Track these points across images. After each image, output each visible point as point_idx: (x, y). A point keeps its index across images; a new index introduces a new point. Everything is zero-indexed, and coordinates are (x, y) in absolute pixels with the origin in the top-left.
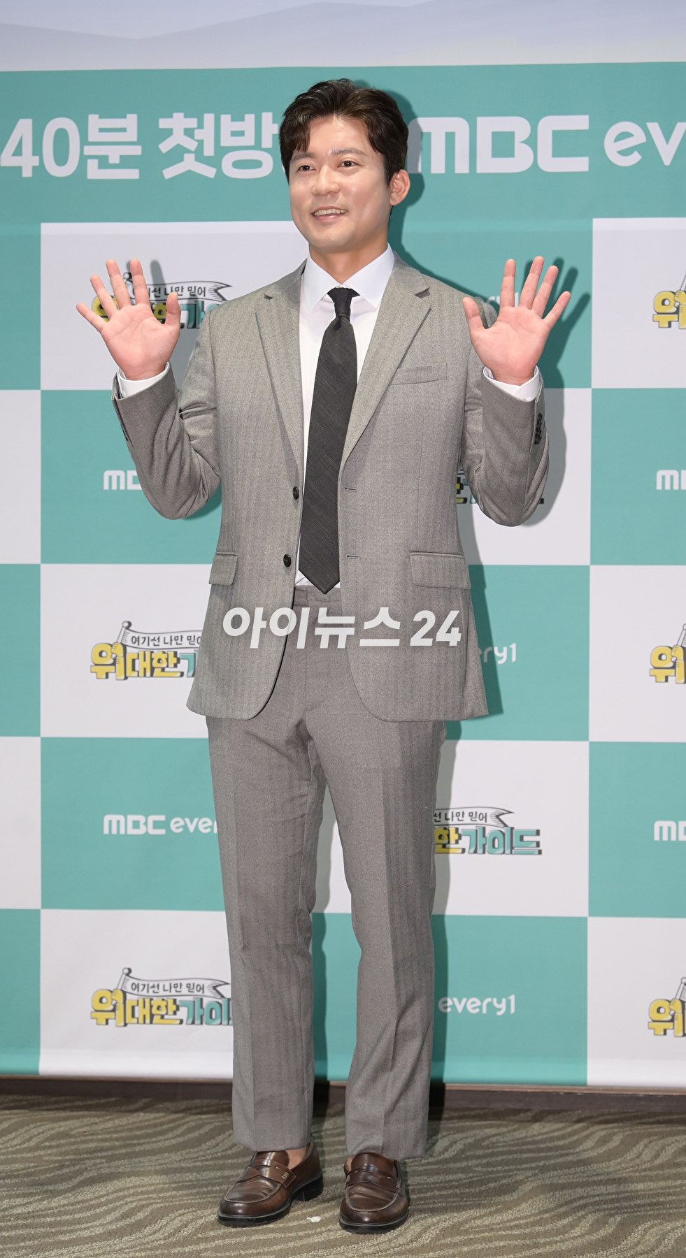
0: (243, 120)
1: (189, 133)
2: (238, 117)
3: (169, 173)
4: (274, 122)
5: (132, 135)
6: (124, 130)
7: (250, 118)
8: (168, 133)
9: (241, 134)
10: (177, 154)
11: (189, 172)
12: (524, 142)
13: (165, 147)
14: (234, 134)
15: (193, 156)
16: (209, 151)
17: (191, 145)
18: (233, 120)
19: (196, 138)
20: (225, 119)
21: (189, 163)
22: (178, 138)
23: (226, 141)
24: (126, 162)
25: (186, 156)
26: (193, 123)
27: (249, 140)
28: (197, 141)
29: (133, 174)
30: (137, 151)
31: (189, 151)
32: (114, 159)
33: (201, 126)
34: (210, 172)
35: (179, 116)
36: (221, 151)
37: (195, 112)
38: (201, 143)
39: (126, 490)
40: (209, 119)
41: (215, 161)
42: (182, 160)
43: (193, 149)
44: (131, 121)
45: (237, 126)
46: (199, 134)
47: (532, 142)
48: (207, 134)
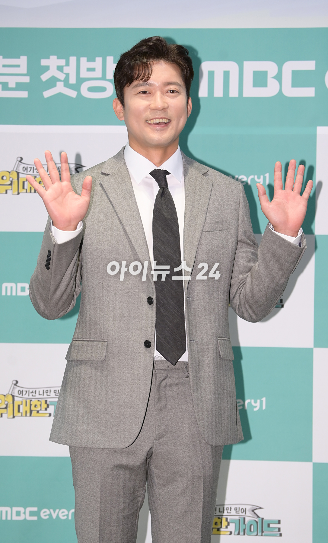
0: (94, 61)
1: (60, 69)
2: (91, 59)
3: (47, 94)
4: (114, 63)
5: (24, 69)
6: (18, 66)
7: (99, 60)
8: (47, 68)
9: (93, 70)
10: (53, 82)
11: (60, 94)
12: (274, 78)
13: (45, 77)
14: (89, 70)
15: (62, 83)
16: (73, 80)
17: (62, 76)
18: (88, 61)
19: (65, 72)
20: (83, 60)
21: (60, 88)
22: (53, 72)
23: (84, 74)
24: (20, 87)
25: (58, 83)
26: (62, 62)
27: (98, 73)
28: (65, 74)
29: (24, 94)
30: (27, 79)
31: (60, 81)
32: (12, 85)
33: (67, 64)
34: (73, 94)
35: (53, 58)
36: (80, 80)
37: (64, 55)
38: (67, 75)
39: (16, 296)
40: (73, 60)
41: (76, 87)
42: (55, 86)
43: (62, 79)
44: (23, 61)
45: (91, 65)
46: (66, 70)
47: (279, 77)
48: (71, 70)
